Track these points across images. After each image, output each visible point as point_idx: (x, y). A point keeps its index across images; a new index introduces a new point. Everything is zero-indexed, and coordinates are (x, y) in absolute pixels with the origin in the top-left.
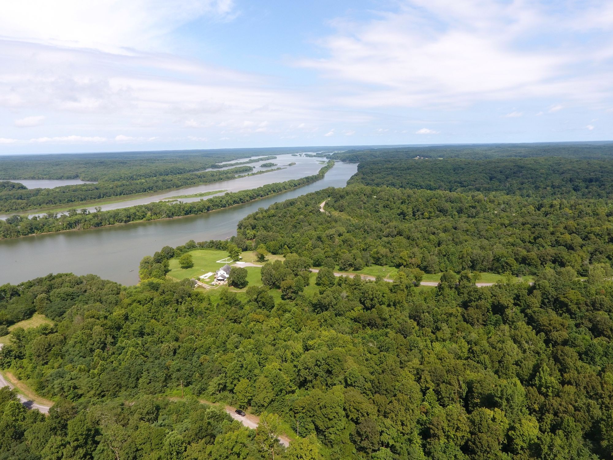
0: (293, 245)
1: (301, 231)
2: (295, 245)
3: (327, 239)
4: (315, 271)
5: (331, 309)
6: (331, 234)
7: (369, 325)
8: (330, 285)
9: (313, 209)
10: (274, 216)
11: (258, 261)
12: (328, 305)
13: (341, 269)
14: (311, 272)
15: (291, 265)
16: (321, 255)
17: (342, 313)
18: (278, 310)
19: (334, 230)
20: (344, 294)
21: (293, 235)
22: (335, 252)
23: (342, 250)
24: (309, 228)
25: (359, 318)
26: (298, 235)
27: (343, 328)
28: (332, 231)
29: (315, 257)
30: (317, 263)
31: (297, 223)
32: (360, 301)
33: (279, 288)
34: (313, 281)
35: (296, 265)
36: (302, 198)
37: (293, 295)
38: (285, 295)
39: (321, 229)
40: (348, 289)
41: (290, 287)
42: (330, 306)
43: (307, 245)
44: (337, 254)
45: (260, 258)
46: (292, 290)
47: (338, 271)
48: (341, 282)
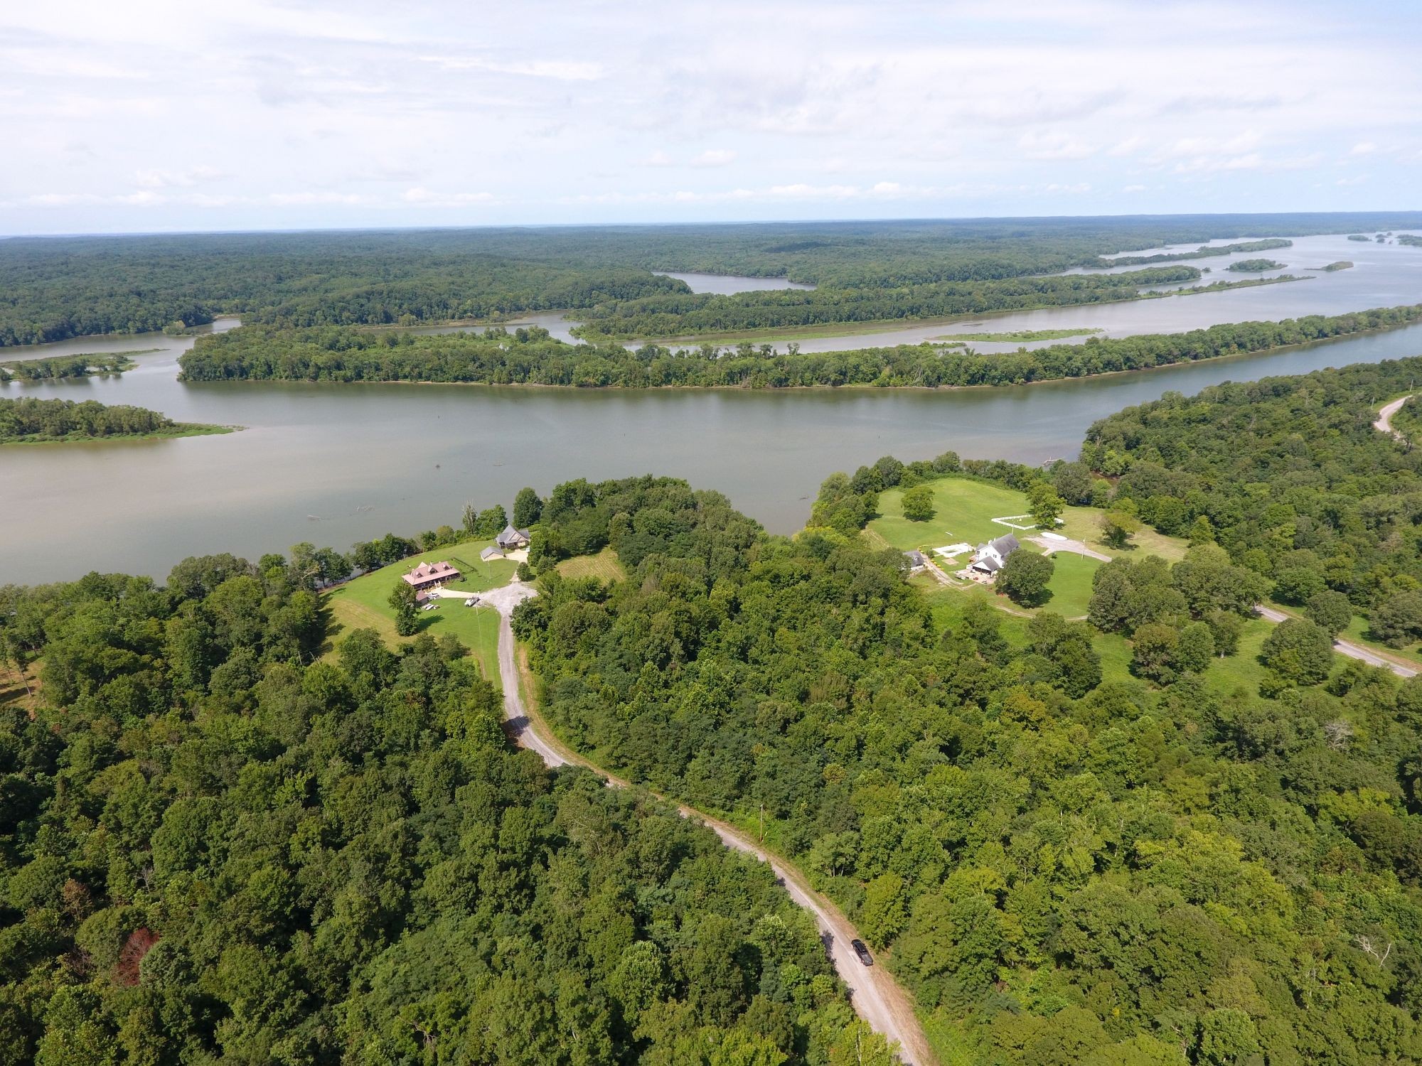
0: (1231, 520)
1: (1281, 479)
2: (1237, 520)
3: (1361, 528)
4: (1273, 615)
5: (1270, 757)
6: (1381, 509)
7: (1399, 864)
8: (1307, 678)
9: (1346, 416)
10: (1205, 420)
11: (1105, 543)
12: (1264, 744)
13: (1372, 637)
14: (1259, 615)
15: (1194, 581)
16: (1313, 573)
17: (1311, 786)
18: (1098, 703)
19: (1400, 499)
20: (1342, 728)
21: (1248, 488)
22: (1372, 576)
23: (1401, 576)
24: (1307, 478)
25: (1364, 828)
26: (1264, 492)
27: (1285, 844)
28: (1387, 502)
29: (1286, 574)
30: (1290, 595)
31: (1272, 453)
32: (1401, 768)
33: (1129, 633)
34: (1251, 644)
35: (1208, 586)
36: (1318, 378)
37: (1168, 673)
38: (1142, 664)
39: (1354, 486)
40: (1363, 716)
41: (1163, 648)
42: (1272, 751)
43: (1277, 530)
44: (1377, 584)
45: (1113, 537)
46: (1165, 657)
47: (1358, 638)
48: (1351, 680)
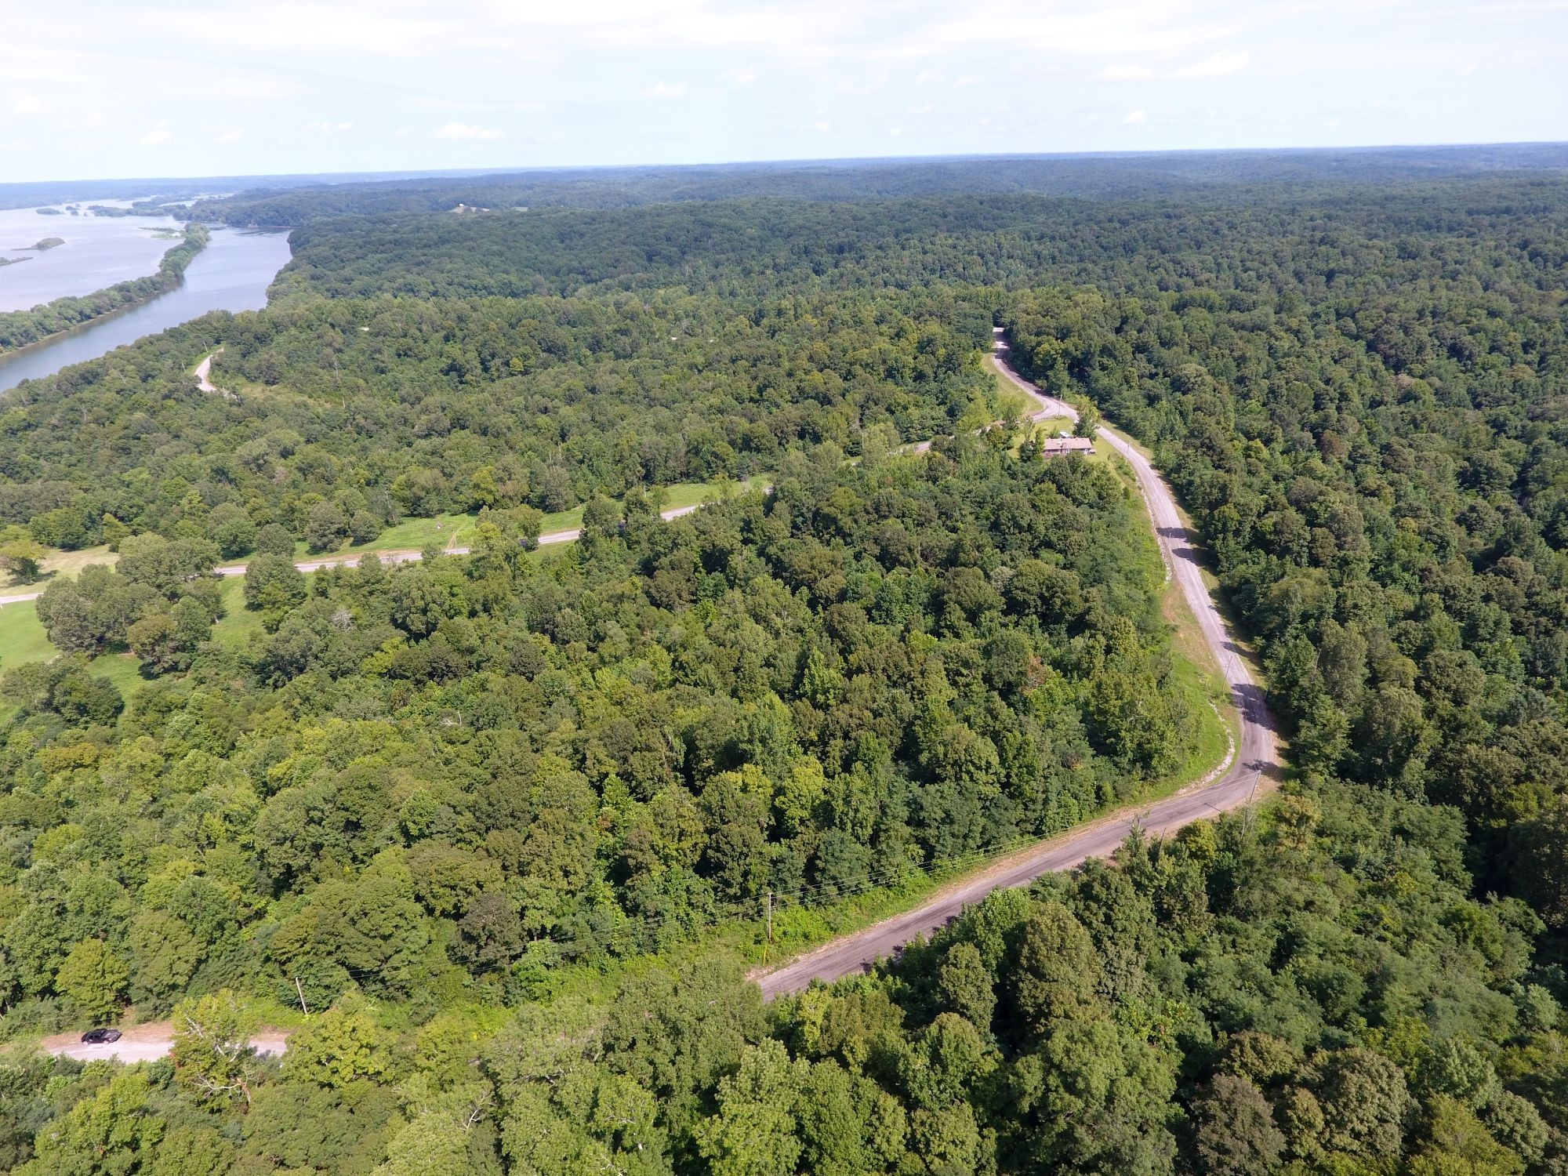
0: (134, 510)
1: (151, 460)
2: (141, 508)
3: (247, 473)
4: (235, 571)
5: (313, 664)
6: (254, 454)
7: (431, 676)
8: (294, 600)
9: (171, 386)
10: (30, 425)
11: (14, 583)
12: (302, 656)
13: (315, 550)
14: (221, 576)
15: (147, 570)
16: (242, 521)
17: (351, 665)
18: (142, 711)
19: (263, 441)
20: (343, 614)
21: (126, 477)
22: (284, 505)
23: (305, 496)
24: (176, 449)
25: (400, 666)
26: (145, 476)
27: (364, 704)
28: (257, 447)
29: (222, 530)
30: (234, 548)
31: (126, 437)
32: (394, 621)
33: (123, 647)
34: (235, 601)
35: (164, 568)
36: (121, 356)
37: (182, 658)
38: (154, 663)
39: (220, 443)
40: (349, 600)
41: (164, 637)
42: (310, 658)
43: (184, 501)
44: (293, 510)
45: (22, 573)
46: (172, 644)
47: (307, 557)
48: (325, 584)
